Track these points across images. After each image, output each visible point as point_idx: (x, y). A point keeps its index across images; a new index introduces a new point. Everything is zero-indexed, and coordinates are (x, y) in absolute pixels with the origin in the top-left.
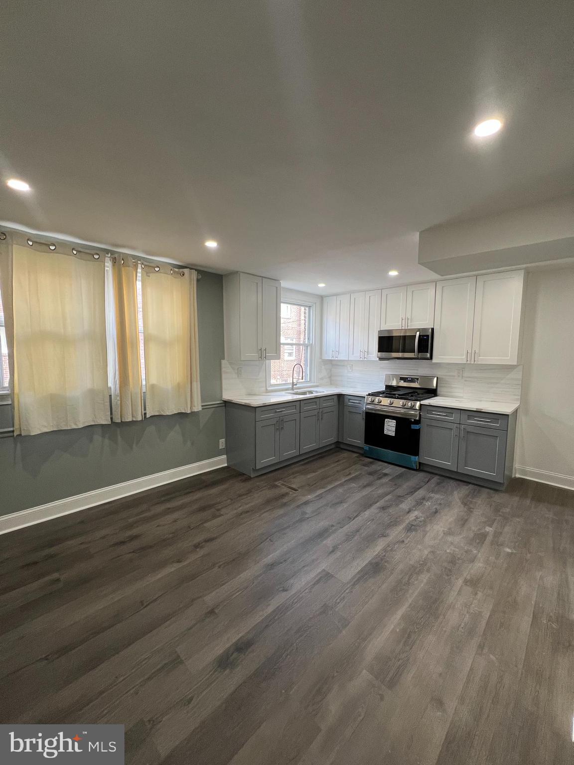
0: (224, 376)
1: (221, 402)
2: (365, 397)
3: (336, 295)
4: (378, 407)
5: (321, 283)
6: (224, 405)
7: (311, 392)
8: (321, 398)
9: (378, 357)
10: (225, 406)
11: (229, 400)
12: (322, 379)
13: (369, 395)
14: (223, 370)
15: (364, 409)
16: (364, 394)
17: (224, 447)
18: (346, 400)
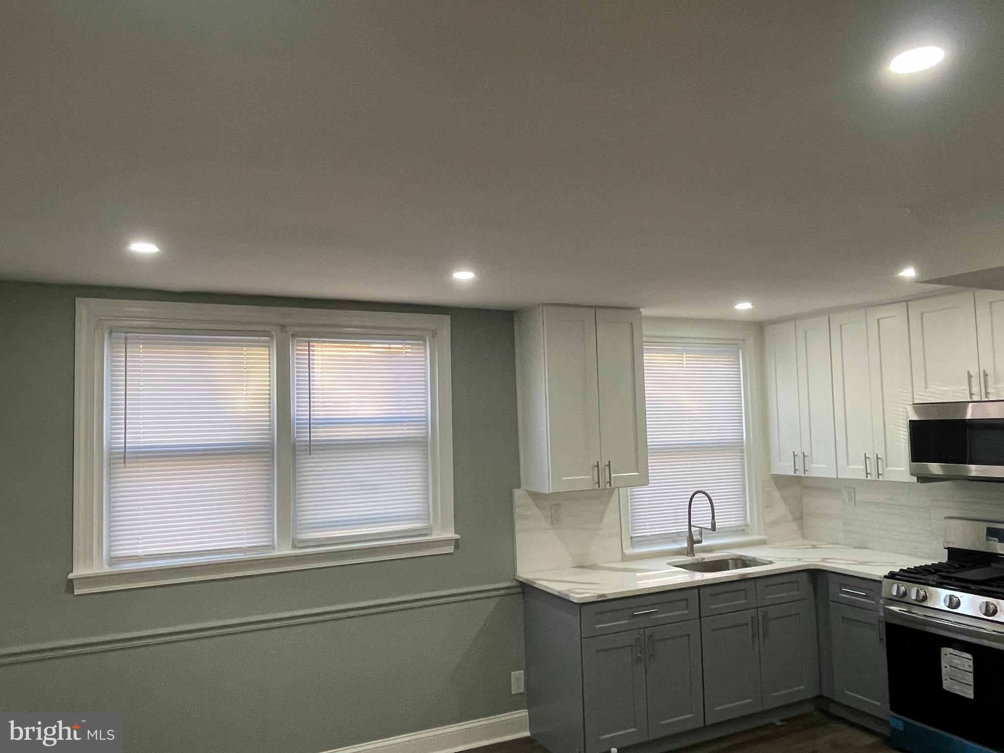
0: (519, 524)
1: (515, 583)
2: (880, 582)
3: (794, 318)
4: (918, 613)
5: (741, 300)
6: (519, 590)
7: (744, 562)
8: (758, 582)
9: (912, 474)
10: (523, 593)
11: (527, 580)
12: (775, 523)
13: (892, 576)
14: (517, 510)
15: (882, 614)
16: (879, 571)
17: (522, 690)
18: (833, 587)
